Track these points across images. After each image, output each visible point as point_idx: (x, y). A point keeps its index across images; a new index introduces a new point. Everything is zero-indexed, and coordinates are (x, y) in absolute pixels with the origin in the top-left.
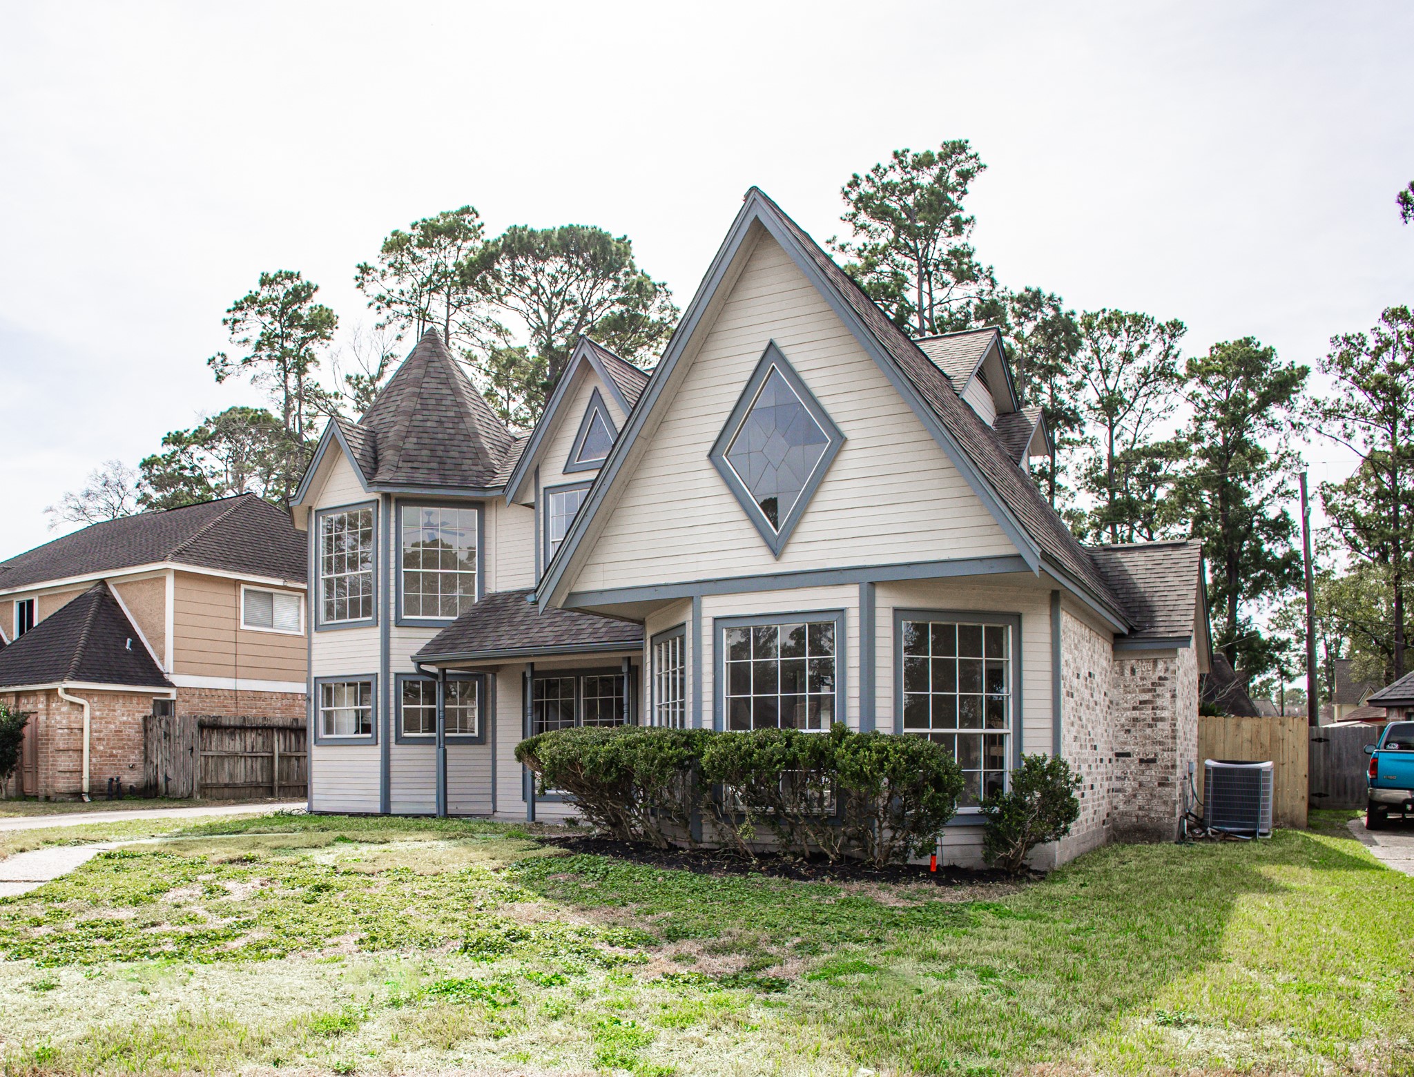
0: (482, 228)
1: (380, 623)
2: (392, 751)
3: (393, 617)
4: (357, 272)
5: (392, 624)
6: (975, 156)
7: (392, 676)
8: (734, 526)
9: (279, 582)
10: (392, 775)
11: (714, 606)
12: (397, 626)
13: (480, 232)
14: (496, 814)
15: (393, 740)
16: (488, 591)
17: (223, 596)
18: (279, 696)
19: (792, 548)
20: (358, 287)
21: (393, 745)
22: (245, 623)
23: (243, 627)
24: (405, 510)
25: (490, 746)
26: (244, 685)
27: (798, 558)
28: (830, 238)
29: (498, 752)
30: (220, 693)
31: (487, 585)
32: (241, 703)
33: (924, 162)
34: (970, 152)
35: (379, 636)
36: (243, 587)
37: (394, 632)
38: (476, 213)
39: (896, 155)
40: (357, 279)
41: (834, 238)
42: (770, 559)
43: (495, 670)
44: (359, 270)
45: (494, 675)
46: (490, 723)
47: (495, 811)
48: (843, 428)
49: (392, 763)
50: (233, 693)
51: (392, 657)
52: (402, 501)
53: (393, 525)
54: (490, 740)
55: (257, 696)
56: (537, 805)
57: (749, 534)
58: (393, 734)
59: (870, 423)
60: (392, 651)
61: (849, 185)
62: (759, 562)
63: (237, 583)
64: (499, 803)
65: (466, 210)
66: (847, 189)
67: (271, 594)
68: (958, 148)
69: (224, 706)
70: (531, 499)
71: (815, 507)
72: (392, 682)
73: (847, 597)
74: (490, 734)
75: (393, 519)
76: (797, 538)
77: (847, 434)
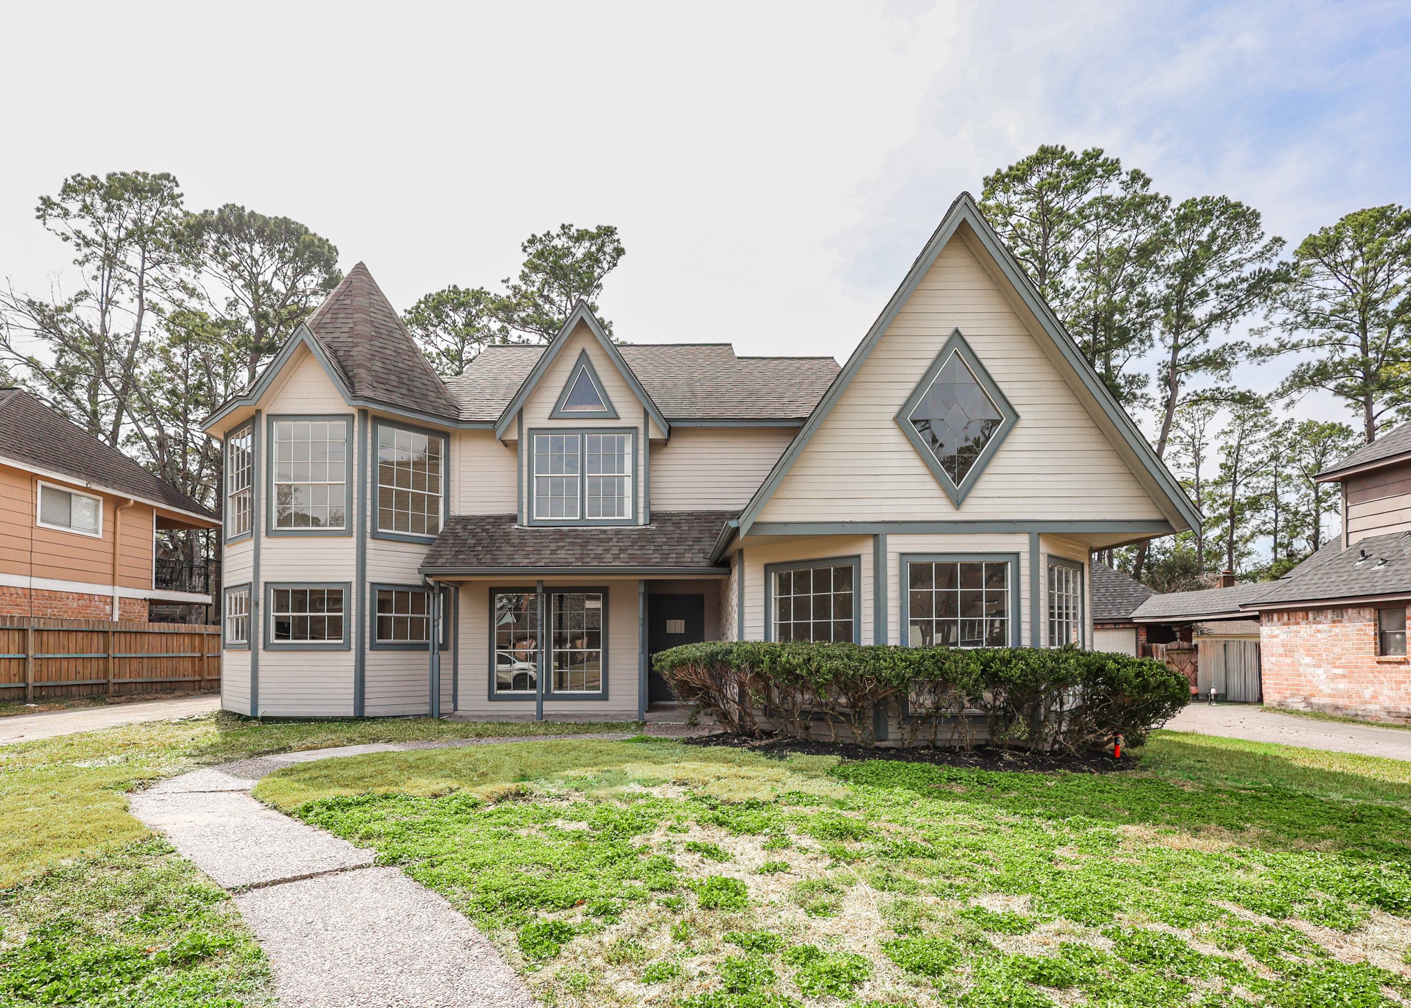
0: (182, 198)
1: (355, 534)
2: (367, 657)
3: (369, 529)
4: (39, 203)
5: (368, 535)
6: (618, 241)
7: (368, 586)
8: (917, 478)
9: (83, 483)
10: (367, 679)
11: (896, 545)
12: (373, 538)
13: (179, 200)
14: (456, 713)
15: (367, 646)
16: (451, 514)
17: (19, 490)
18: (76, 596)
19: (969, 501)
20: (38, 217)
21: (367, 651)
22: (42, 521)
23: (39, 524)
24: (381, 429)
25: (452, 651)
26: (38, 583)
27: (974, 509)
28: (506, 278)
29: (460, 657)
30: (13, 591)
31: (451, 509)
32: (36, 602)
33: (581, 236)
34: (616, 237)
35: (355, 546)
36: (40, 483)
37: (370, 543)
38: (176, 183)
39: (563, 227)
40: (38, 210)
41: (509, 279)
42: (950, 508)
43: (458, 585)
44: (40, 201)
45: (457, 589)
46: (452, 631)
47: (456, 709)
48: (1017, 409)
49: (367, 668)
50: (27, 592)
51: (368, 567)
52: (379, 420)
53: (369, 441)
54: (452, 646)
55: (53, 595)
56: (545, 703)
57: (930, 486)
58: (367, 640)
59: (1040, 408)
60: (368, 562)
61: (529, 241)
62: (941, 510)
63: (33, 478)
64: (459, 703)
65: (166, 176)
66: (526, 244)
67: (70, 494)
68: (609, 231)
69: (17, 605)
70: (514, 436)
71: (989, 470)
72: (368, 591)
73: (1019, 543)
74: (452, 641)
75: (369, 436)
76: (974, 493)
77: (1020, 414)
